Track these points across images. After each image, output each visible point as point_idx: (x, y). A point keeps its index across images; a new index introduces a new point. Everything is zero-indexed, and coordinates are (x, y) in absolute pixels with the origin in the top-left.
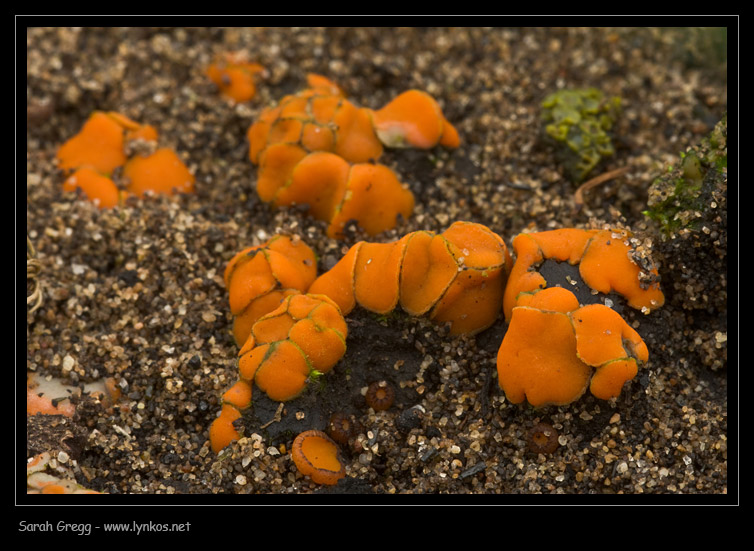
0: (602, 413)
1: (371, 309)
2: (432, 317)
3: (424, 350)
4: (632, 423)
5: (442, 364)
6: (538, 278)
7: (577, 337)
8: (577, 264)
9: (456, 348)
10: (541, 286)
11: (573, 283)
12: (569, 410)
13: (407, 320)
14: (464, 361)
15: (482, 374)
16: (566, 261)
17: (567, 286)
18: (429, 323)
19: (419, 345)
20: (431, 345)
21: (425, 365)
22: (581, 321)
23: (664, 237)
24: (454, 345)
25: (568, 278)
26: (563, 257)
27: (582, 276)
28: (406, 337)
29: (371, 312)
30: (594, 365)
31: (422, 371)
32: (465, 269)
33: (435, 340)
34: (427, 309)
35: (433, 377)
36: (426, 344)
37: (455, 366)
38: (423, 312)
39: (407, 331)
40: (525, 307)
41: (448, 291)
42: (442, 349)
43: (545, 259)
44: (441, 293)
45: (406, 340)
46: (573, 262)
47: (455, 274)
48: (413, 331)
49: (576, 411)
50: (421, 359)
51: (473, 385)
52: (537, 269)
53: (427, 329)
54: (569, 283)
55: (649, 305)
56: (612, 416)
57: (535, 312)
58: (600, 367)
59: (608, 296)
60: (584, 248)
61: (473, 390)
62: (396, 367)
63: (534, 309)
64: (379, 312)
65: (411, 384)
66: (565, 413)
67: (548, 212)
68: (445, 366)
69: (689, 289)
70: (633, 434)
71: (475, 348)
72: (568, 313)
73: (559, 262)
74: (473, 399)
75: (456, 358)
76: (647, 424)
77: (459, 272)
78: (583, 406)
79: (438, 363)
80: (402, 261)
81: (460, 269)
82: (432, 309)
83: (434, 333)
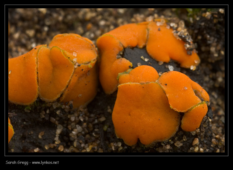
0: (188, 140)
1: (19, 103)
2: (61, 100)
3: (57, 123)
4: (205, 142)
5: (70, 129)
6: (126, 62)
7: (168, 95)
8: (145, 47)
9: (78, 117)
10: (130, 67)
11: (146, 60)
12: (168, 143)
13: (44, 105)
14: (85, 124)
15: (96, 130)
16: (136, 47)
17: (144, 63)
18: (59, 105)
19: (53, 119)
20: (61, 118)
21: (59, 131)
22: (166, 85)
23: (191, 20)
24: (76, 115)
25: (142, 57)
26: (134, 44)
27: (150, 54)
28: (43, 116)
29: (18, 105)
30: (183, 111)
31: (57, 136)
32: (79, 66)
33: (64, 114)
34: (58, 96)
35: (66, 138)
36: (58, 119)
37: (79, 128)
38: (55, 98)
39: (44, 112)
40: (128, 83)
41: (71, 82)
42: (69, 120)
43: (125, 49)
44: (67, 84)
45: (43, 119)
46: (141, 47)
47: (73, 70)
48: (48, 112)
49: (172, 142)
50: (55, 128)
51: (93, 138)
52: (123, 56)
53: (57, 109)
54: (144, 61)
55: (194, 64)
56: (193, 140)
57: (136, 85)
58: (187, 112)
59: (169, 63)
60: (146, 36)
61: (94, 141)
62: (40, 137)
63: (134, 83)
64: (25, 104)
65: (52, 146)
66: (166, 145)
67: (97, 16)
68: (72, 130)
69: (213, 49)
70: (207, 148)
71: (88, 114)
72: (157, 81)
73: (133, 48)
74: (96, 147)
75: (80, 123)
76: (213, 140)
77: (75, 69)
78: (176, 138)
79: (67, 128)
80: (37, 69)
81: (76, 67)
82: (62, 95)
83: (63, 110)
